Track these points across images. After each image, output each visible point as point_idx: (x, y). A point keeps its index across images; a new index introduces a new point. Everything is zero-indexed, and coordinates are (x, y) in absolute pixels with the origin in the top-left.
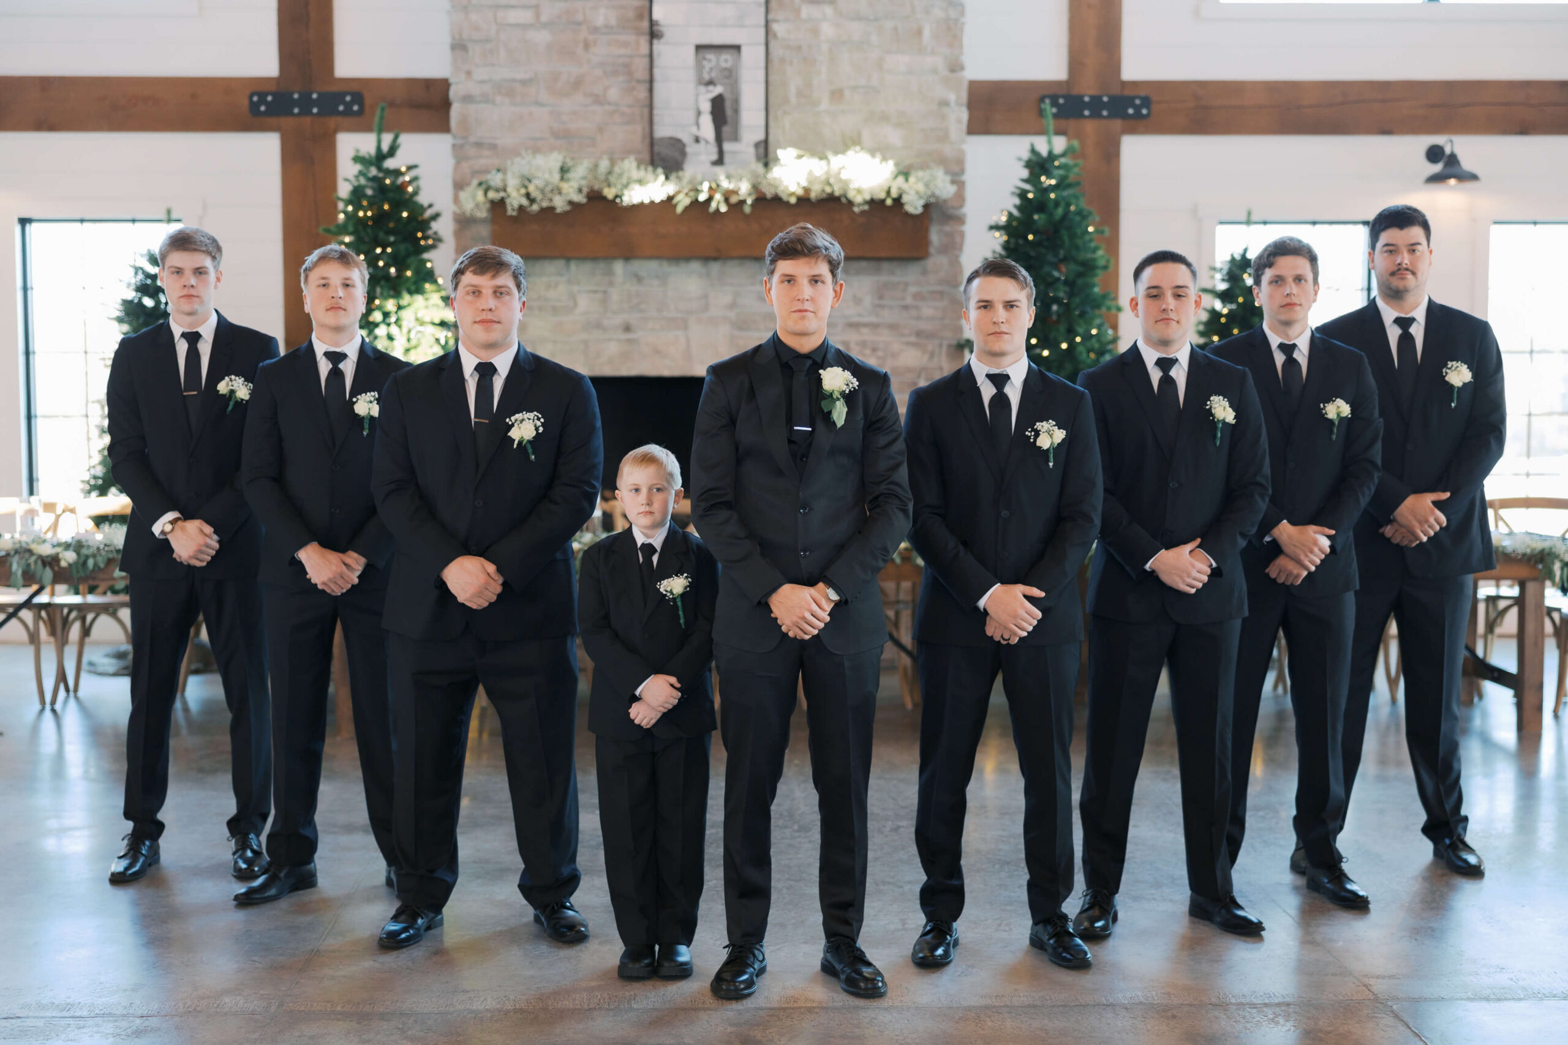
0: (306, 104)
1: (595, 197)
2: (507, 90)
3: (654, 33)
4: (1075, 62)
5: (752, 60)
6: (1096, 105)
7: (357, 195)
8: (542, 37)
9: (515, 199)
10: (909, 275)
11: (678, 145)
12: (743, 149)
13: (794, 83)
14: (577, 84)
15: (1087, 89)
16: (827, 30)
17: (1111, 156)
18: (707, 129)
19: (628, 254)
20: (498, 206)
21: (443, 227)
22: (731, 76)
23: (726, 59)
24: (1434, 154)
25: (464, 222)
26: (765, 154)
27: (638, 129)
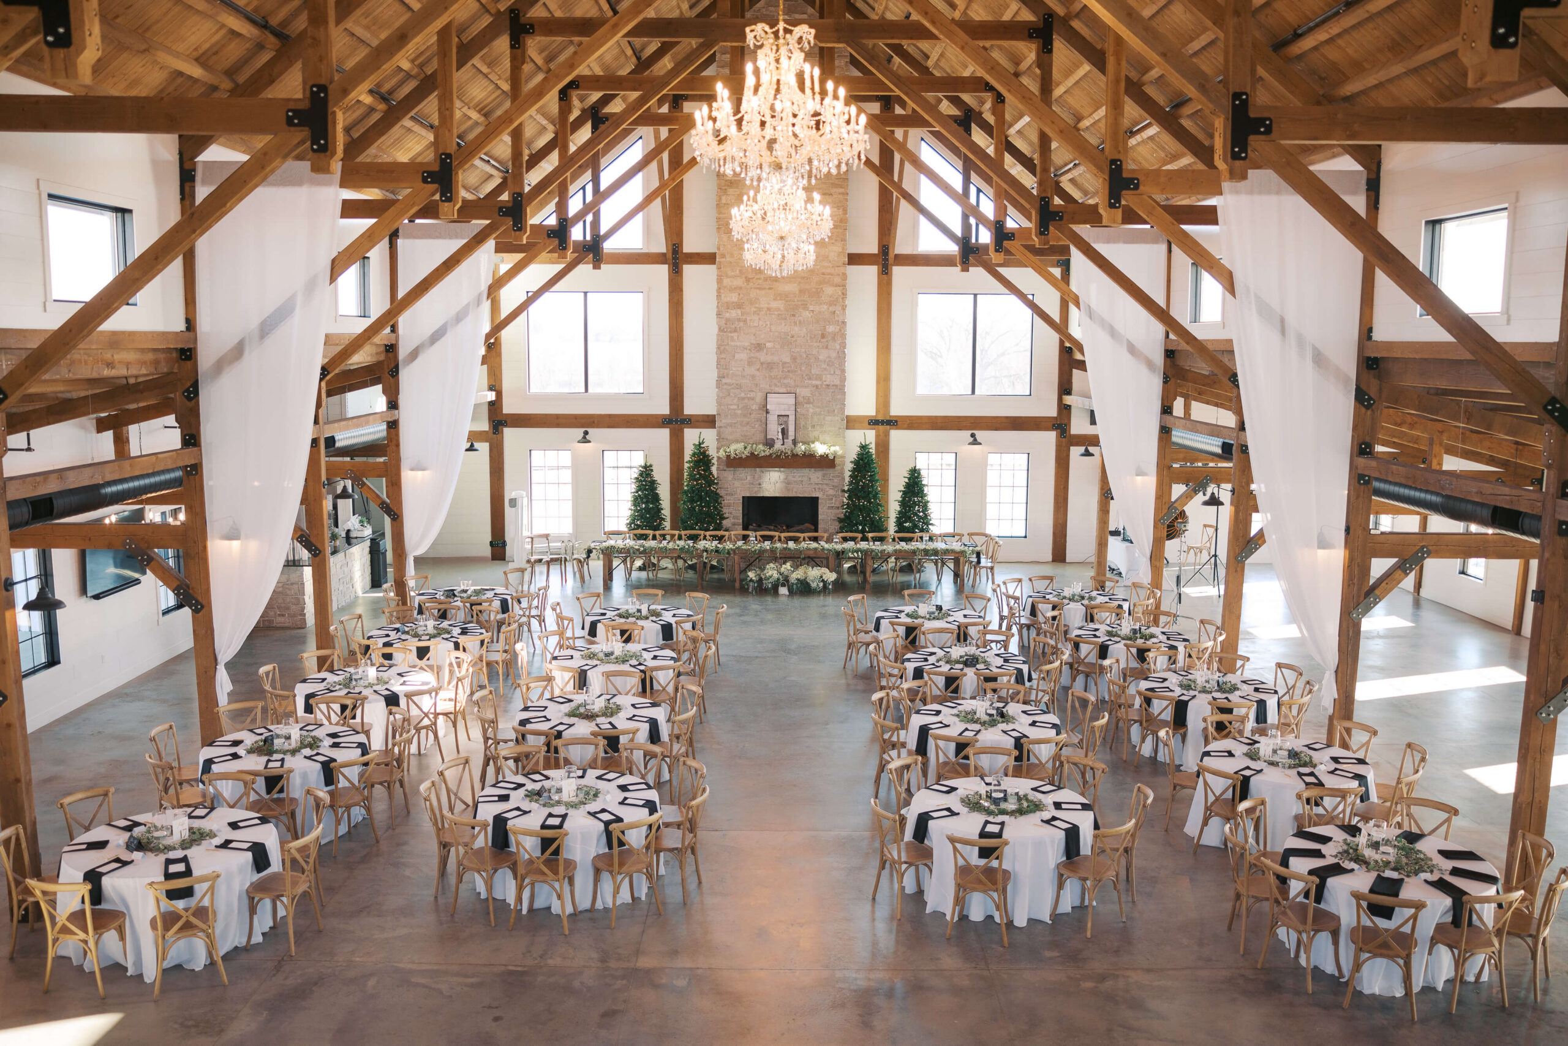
0: (676, 421)
1: (752, 454)
2: (731, 425)
3: (767, 412)
4: (877, 411)
5: (792, 418)
6: (883, 422)
7: (694, 455)
8: (739, 412)
9: (733, 455)
10: (830, 471)
11: (773, 440)
12: (789, 442)
13: (802, 423)
14: (748, 424)
15: (880, 418)
16: (811, 410)
17: (887, 435)
18: (780, 436)
19: (760, 466)
20: (728, 457)
21: (714, 461)
22: (786, 423)
23: (785, 419)
24: (973, 435)
25: (719, 458)
26: (795, 442)
27: (763, 435)
